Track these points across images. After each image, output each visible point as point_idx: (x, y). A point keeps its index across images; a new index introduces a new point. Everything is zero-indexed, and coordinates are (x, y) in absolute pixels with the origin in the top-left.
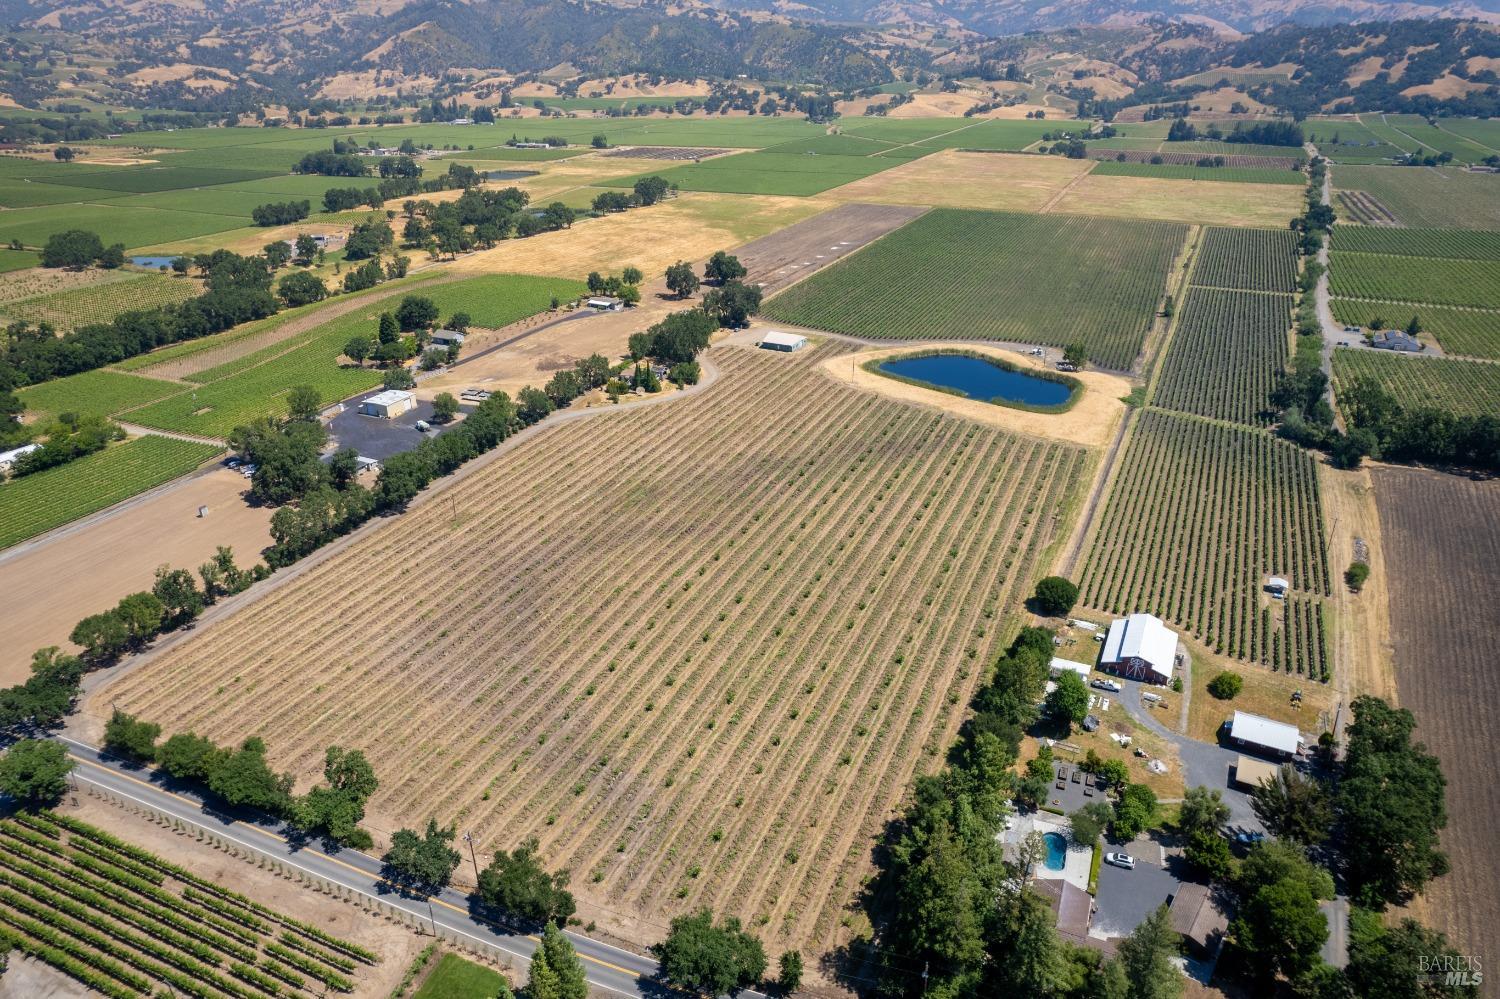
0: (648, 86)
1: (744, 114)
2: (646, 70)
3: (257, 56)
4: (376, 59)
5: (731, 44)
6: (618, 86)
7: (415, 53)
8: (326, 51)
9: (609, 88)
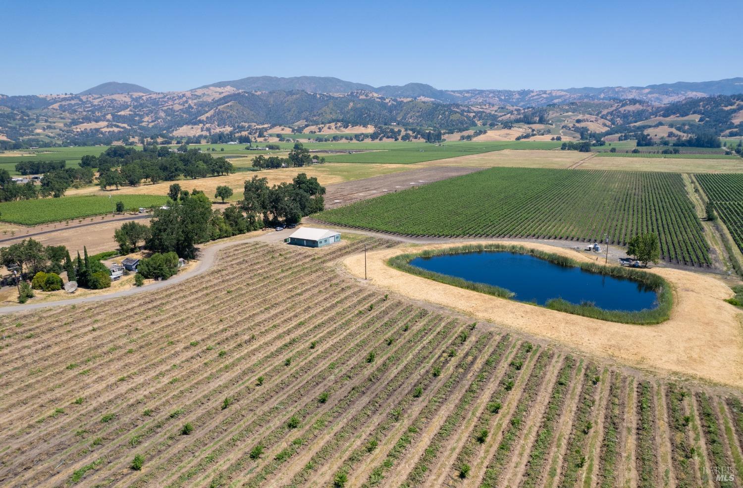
0: (342, 129)
1: (392, 140)
2: (342, 121)
3: (146, 119)
4: (205, 119)
5: (391, 111)
6: (326, 128)
7: (224, 116)
8: (182, 116)
9: (320, 130)
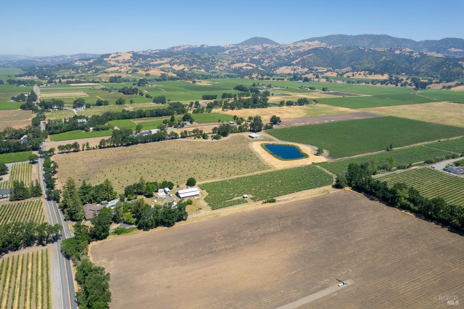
0: (368, 75)
2: (369, 70)
3: (266, 61)
4: (295, 63)
6: (357, 75)
7: (306, 62)
8: (284, 60)
9: (353, 75)
